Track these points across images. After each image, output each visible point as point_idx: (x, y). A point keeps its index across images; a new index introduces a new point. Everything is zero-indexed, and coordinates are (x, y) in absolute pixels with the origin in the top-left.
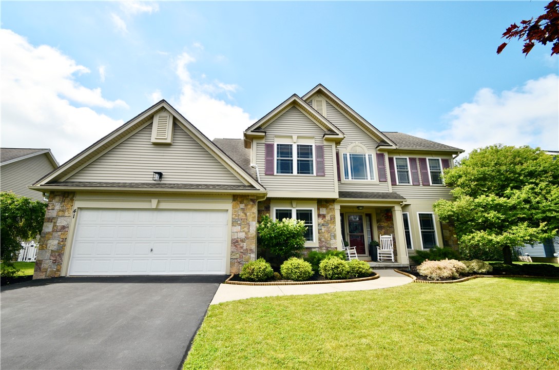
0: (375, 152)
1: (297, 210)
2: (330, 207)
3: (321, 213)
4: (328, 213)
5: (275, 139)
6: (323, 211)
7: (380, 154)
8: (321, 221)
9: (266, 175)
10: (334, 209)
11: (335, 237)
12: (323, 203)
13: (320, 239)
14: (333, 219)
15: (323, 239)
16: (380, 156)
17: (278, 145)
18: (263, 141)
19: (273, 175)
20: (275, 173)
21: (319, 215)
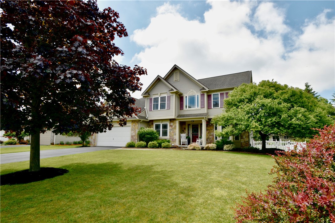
0: (200, 94)
1: (162, 124)
2: (175, 122)
3: (171, 125)
4: (174, 124)
5: (153, 96)
6: (172, 124)
7: (202, 94)
8: (171, 128)
9: (150, 111)
10: (176, 123)
11: (175, 134)
12: (172, 120)
13: (170, 136)
14: (176, 127)
15: (171, 136)
16: (203, 95)
17: (154, 98)
18: (149, 97)
19: (152, 111)
20: (152, 110)
21: (170, 126)
